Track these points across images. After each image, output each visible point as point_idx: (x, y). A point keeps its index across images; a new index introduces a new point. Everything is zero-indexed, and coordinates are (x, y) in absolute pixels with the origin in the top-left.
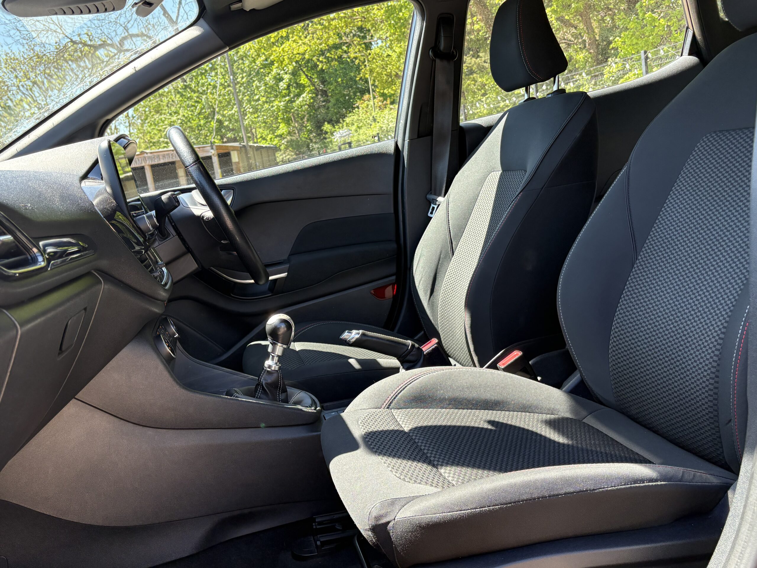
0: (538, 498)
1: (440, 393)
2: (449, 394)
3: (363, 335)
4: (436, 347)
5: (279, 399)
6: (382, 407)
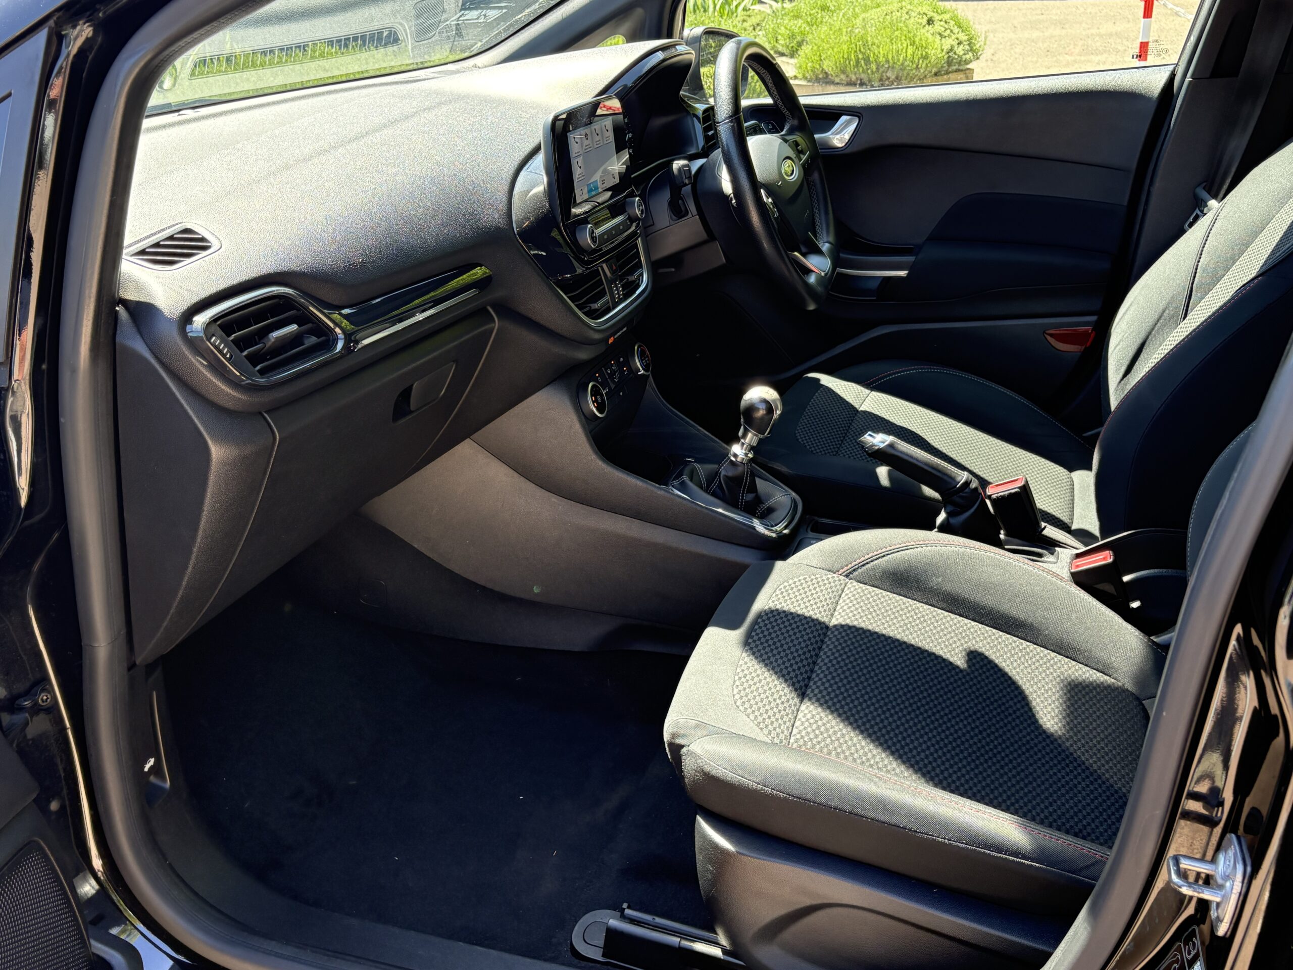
0: (835, 809)
1: (935, 581)
2: (948, 587)
3: (891, 446)
4: (1016, 493)
5: (742, 499)
6: (838, 571)
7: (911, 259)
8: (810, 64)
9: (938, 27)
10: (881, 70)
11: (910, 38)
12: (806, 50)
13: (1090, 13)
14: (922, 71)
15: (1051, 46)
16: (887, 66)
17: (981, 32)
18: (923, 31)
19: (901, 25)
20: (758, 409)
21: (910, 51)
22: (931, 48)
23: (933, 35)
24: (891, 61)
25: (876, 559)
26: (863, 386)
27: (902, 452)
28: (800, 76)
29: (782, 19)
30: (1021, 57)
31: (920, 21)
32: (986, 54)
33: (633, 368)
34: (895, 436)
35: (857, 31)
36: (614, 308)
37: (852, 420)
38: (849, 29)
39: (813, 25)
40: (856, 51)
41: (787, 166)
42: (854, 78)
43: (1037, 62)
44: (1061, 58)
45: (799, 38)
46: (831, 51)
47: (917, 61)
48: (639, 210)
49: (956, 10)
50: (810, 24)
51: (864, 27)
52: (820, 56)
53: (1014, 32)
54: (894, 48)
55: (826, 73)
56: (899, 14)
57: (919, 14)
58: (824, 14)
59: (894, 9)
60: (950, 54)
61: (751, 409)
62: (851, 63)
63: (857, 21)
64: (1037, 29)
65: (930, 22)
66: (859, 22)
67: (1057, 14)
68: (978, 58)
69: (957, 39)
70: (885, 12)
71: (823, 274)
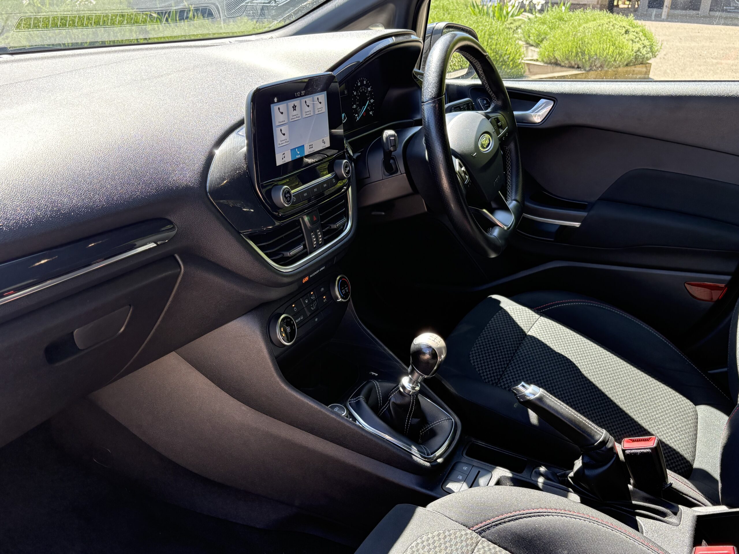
3: (540, 399)
5: (408, 422)
6: (473, 527)
7: (584, 214)
8: (547, 53)
9: (631, 36)
10: (591, 60)
11: (612, 41)
12: (545, 43)
13: (729, 34)
14: (618, 62)
15: (703, 52)
16: (595, 58)
17: (659, 41)
18: (621, 37)
19: (608, 33)
20: (424, 354)
21: (611, 50)
22: (625, 48)
23: (627, 40)
24: (598, 54)
25: (509, 521)
26: (534, 311)
27: (549, 406)
28: (540, 60)
29: (534, 24)
30: (683, 58)
31: (620, 31)
32: (660, 55)
33: (333, 296)
34: (546, 389)
35: (579, 34)
36: (311, 253)
37: (520, 344)
38: (574, 33)
39: (552, 29)
40: (576, 47)
41: (485, 139)
42: (573, 63)
43: (692, 62)
44: (708, 60)
45: (543, 37)
46: (561, 46)
47: (615, 56)
48: (345, 170)
49: (645, 26)
50: (551, 29)
51: (584, 32)
52: (554, 48)
53: (680, 42)
54: (601, 46)
55: (556, 59)
56: (607, 26)
57: (621, 26)
58: (560, 22)
59: (604, 22)
60: (637, 53)
61: (419, 352)
62: (573, 54)
63: (580, 28)
64: (695, 41)
65: (627, 32)
66: (581, 29)
67: (708, 33)
68: (655, 57)
69: (643, 44)
70: (598, 24)
71: (506, 228)
